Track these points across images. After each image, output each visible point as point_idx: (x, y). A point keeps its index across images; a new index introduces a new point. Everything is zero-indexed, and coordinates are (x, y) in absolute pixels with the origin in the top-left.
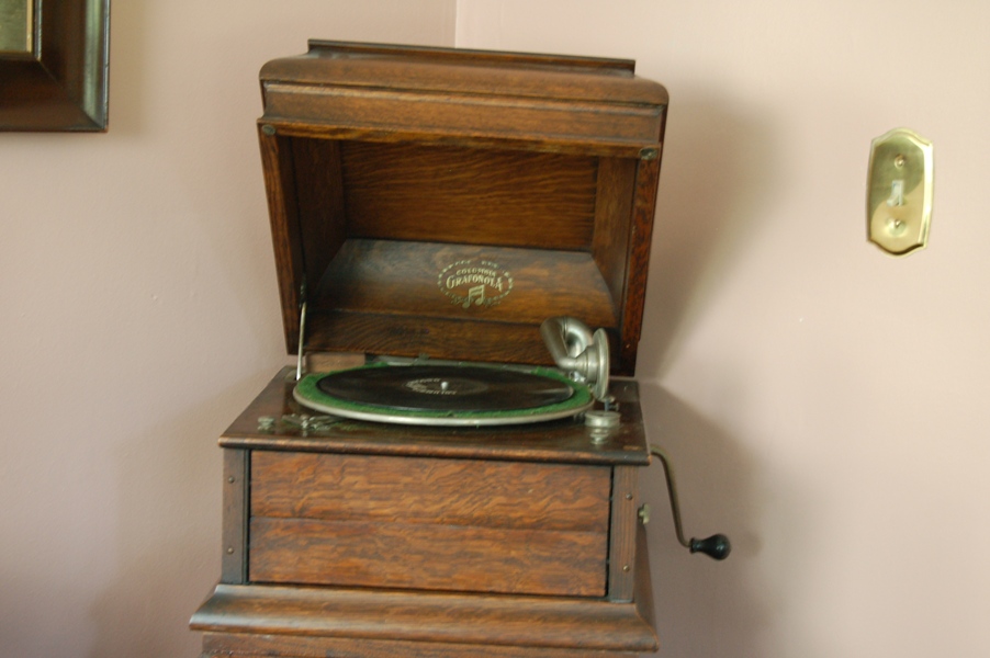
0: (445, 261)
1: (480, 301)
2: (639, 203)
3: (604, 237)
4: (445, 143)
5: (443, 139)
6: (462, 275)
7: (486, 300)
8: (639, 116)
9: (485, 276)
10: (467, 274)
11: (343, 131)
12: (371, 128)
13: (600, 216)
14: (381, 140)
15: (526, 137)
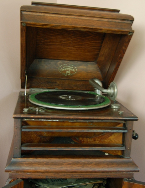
0: (60, 64)
1: (69, 75)
2: (124, 48)
3: (101, 58)
4: (75, 29)
5: (75, 28)
6: (64, 68)
7: (71, 74)
8: (126, 23)
9: (70, 68)
10: (66, 68)
11: (46, 25)
12: (54, 24)
13: (102, 53)
14: (56, 28)
15: (98, 28)
